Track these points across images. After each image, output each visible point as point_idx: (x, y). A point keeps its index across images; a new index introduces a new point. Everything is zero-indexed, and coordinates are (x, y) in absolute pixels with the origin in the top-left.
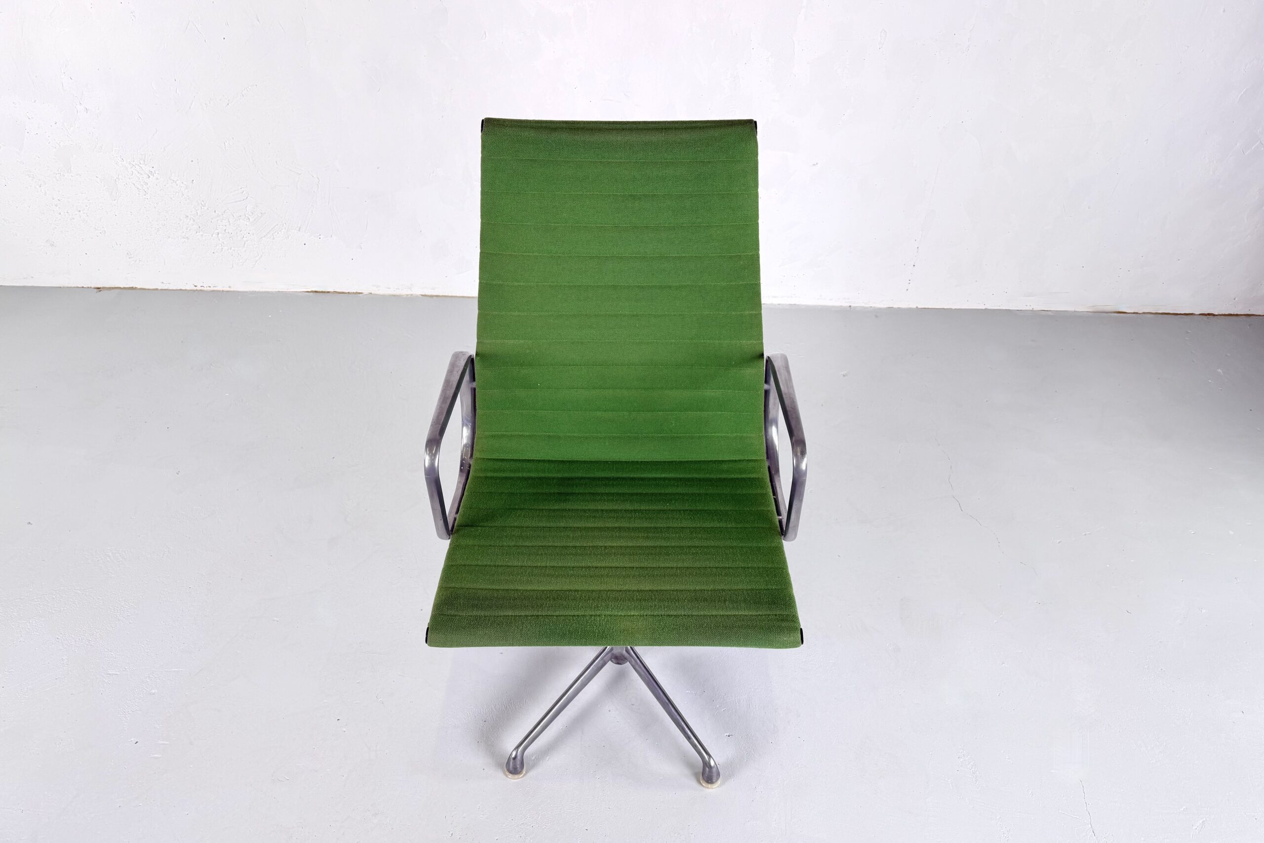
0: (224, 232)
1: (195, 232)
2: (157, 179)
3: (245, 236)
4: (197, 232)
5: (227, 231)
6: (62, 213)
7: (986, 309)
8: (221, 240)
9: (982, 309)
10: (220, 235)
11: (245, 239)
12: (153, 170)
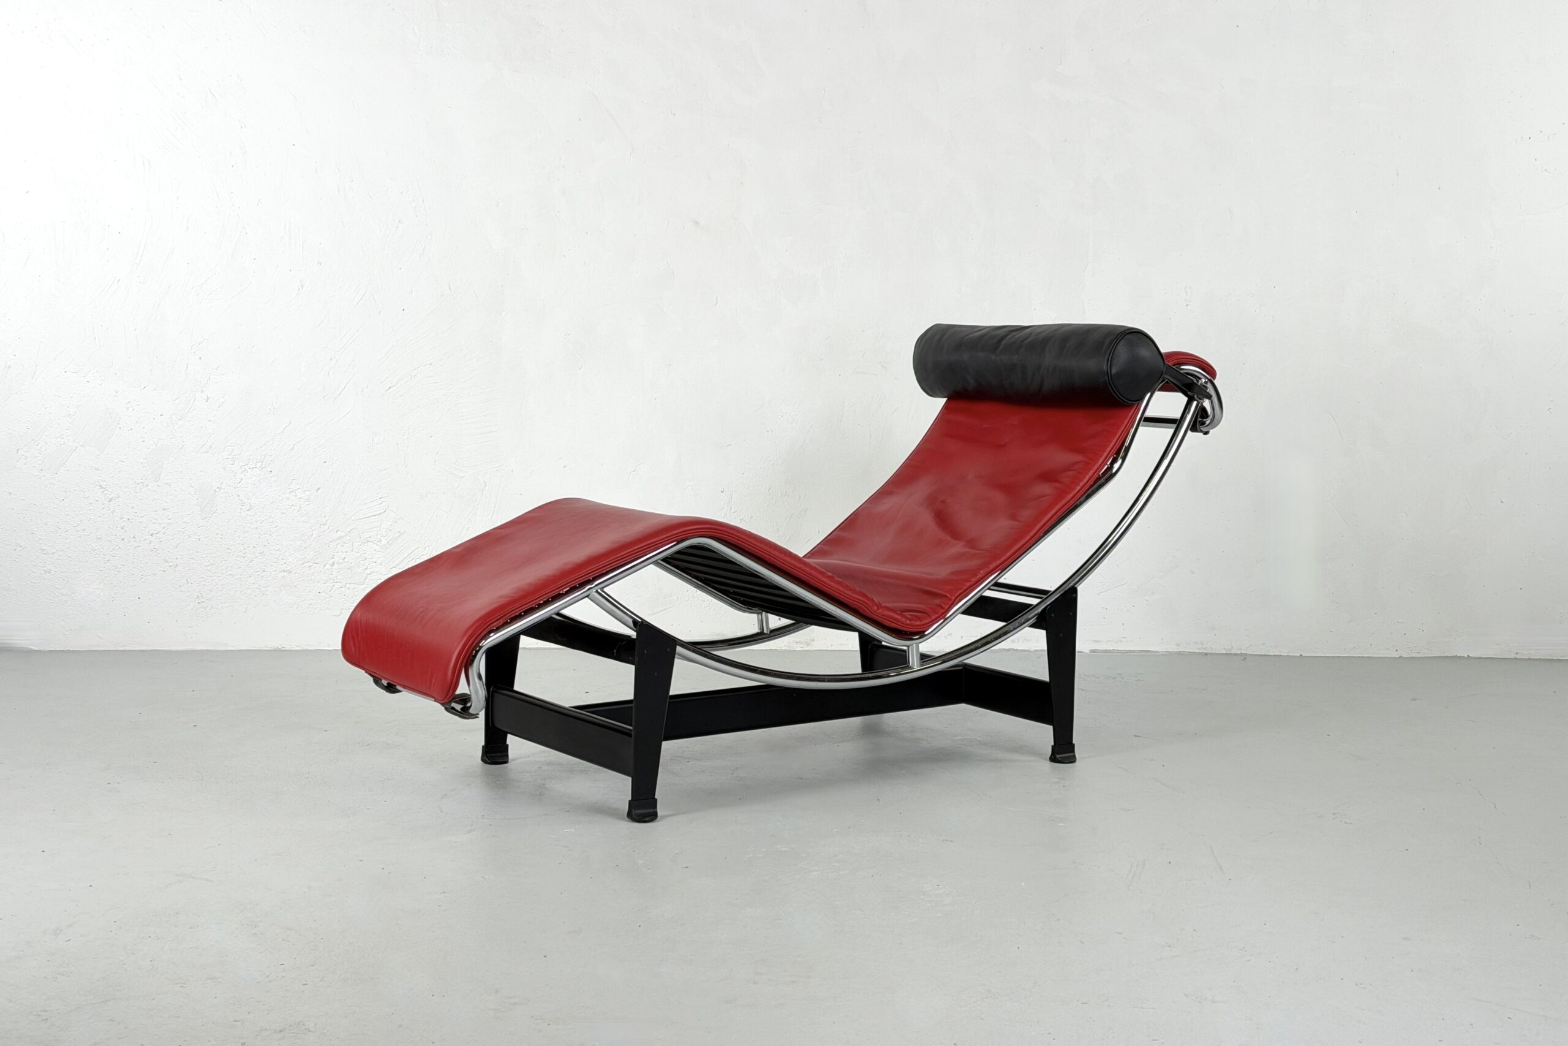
0: (341, 561)
5: (346, 560)
6: (125, 540)
10: (335, 567)
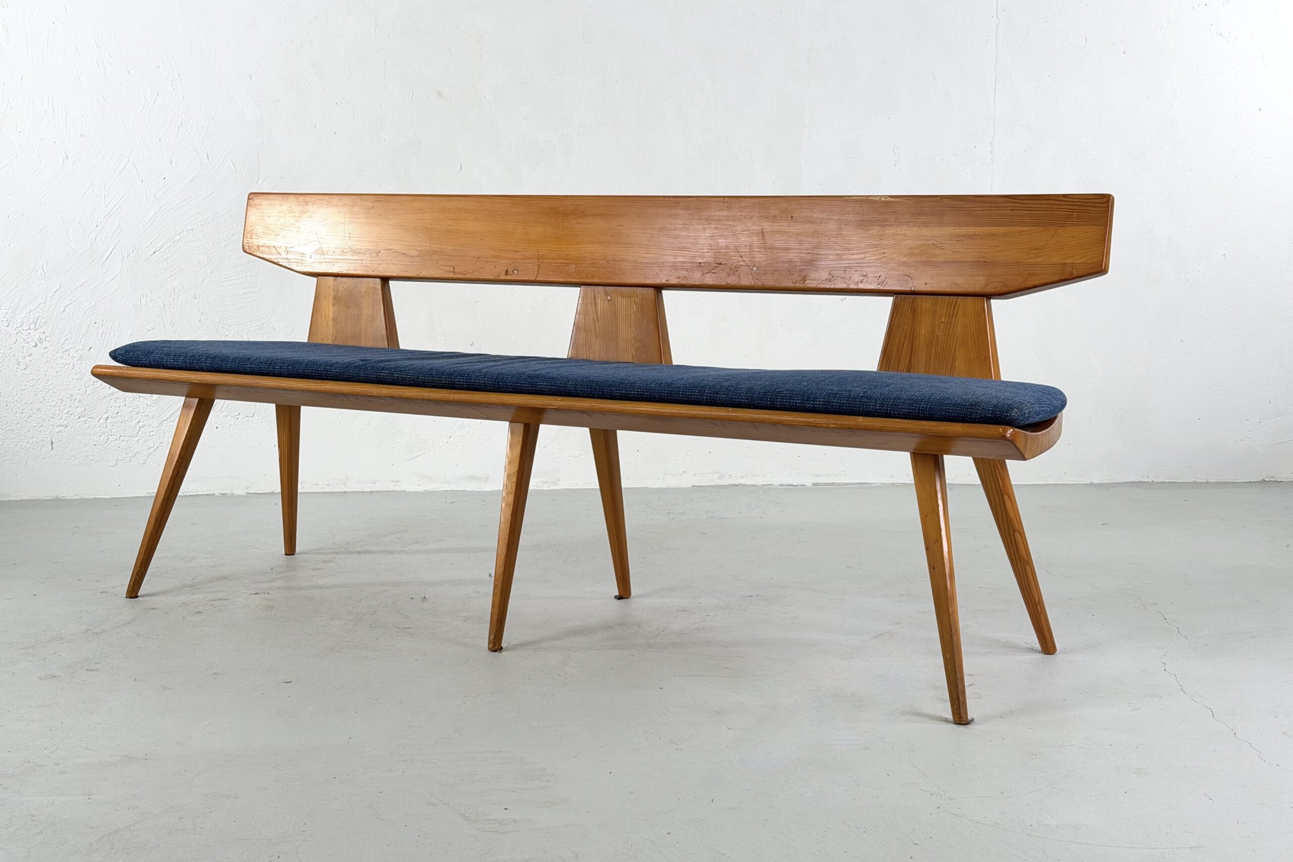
1: (78, 416)
2: (46, 348)
3: (142, 420)
4: (80, 417)
7: (1092, 483)
8: (108, 427)
9: (1087, 484)
11: (140, 424)
12: (43, 337)
